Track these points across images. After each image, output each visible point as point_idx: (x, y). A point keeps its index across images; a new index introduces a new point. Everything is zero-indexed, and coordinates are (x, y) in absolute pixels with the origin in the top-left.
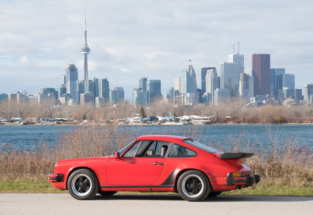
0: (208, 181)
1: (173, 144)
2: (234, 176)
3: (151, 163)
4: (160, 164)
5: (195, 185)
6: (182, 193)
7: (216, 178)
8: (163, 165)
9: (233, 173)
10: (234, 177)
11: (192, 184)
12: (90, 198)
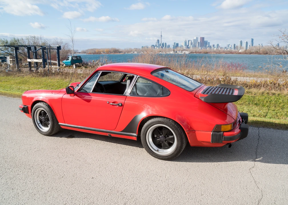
0: (183, 136)
1: (138, 77)
2: (222, 129)
3: (108, 102)
4: (119, 106)
5: (165, 137)
6: (147, 147)
7: (196, 132)
8: (122, 107)
9: (222, 126)
10: (224, 132)
11: (161, 135)
12: (52, 134)
